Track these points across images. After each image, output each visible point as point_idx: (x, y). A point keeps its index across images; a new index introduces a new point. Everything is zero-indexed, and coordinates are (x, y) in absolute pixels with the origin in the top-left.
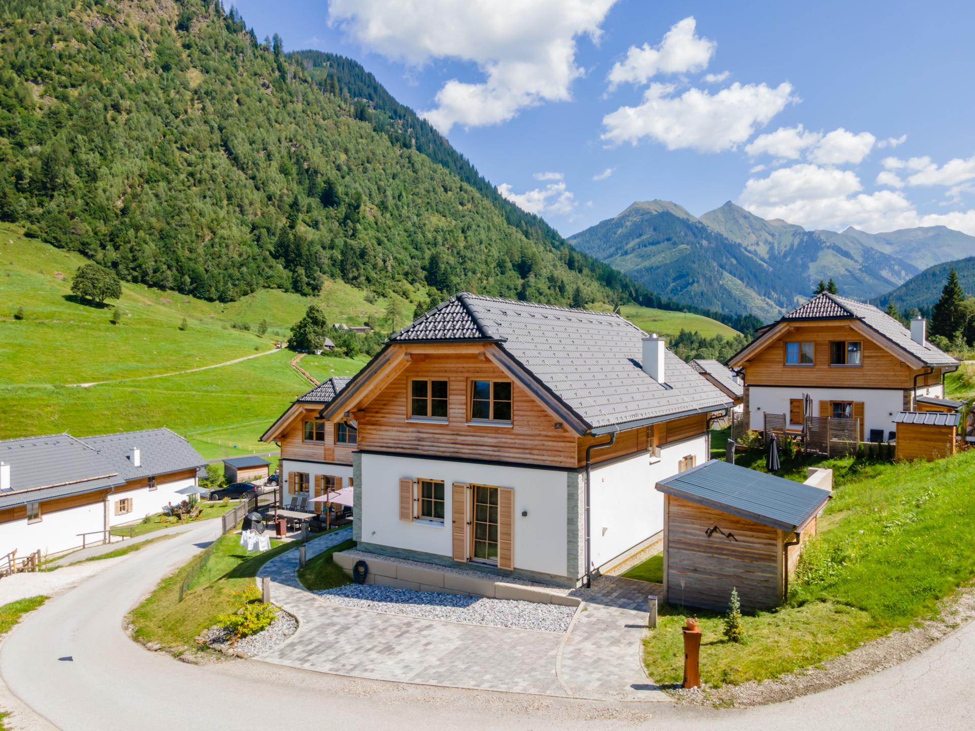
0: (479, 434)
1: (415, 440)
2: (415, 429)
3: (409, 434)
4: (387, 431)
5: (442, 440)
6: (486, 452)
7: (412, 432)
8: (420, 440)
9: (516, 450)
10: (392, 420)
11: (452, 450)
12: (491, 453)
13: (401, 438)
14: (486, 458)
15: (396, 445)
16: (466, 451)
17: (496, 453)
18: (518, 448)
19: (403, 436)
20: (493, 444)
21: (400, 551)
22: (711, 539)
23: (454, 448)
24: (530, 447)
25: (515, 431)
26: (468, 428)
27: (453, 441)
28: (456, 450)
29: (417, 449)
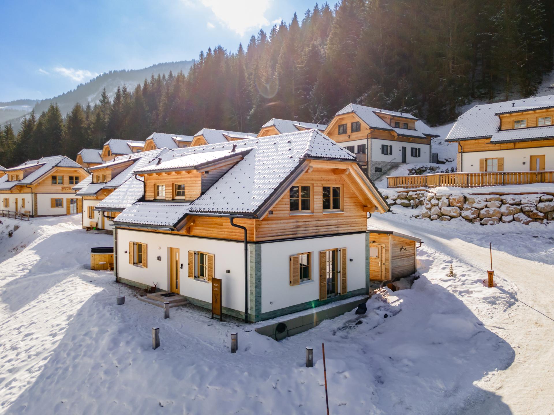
0: (329, 219)
1: (294, 228)
2: (295, 220)
3: (291, 224)
4: (276, 224)
5: (311, 225)
6: (332, 229)
7: (293, 222)
8: (298, 227)
9: (345, 226)
10: (280, 215)
11: (315, 231)
12: (334, 229)
13: (286, 228)
14: (332, 233)
15: (283, 234)
16: (323, 231)
17: (337, 229)
18: (346, 224)
19: (287, 226)
20: (335, 224)
21: (286, 310)
22: (402, 252)
23: (317, 229)
24: (350, 223)
25: (344, 215)
26: (324, 216)
27: (316, 225)
28: (317, 231)
29: (296, 234)
